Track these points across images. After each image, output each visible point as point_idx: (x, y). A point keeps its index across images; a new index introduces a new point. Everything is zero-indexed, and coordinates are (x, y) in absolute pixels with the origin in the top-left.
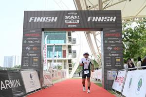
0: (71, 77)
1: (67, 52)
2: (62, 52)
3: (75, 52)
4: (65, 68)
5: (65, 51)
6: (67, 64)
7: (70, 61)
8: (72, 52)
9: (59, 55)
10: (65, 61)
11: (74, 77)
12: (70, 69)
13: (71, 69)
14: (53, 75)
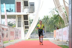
0: (27, 39)
1: (22, 5)
2: (16, 4)
3: (33, 5)
4: (19, 26)
5: (19, 4)
6: (22, 21)
7: (26, 17)
8: (29, 5)
9: (12, 8)
10: (19, 17)
11: (31, 37)
12: (26, 28)
13: (28, 27)
14: (3, 34)
